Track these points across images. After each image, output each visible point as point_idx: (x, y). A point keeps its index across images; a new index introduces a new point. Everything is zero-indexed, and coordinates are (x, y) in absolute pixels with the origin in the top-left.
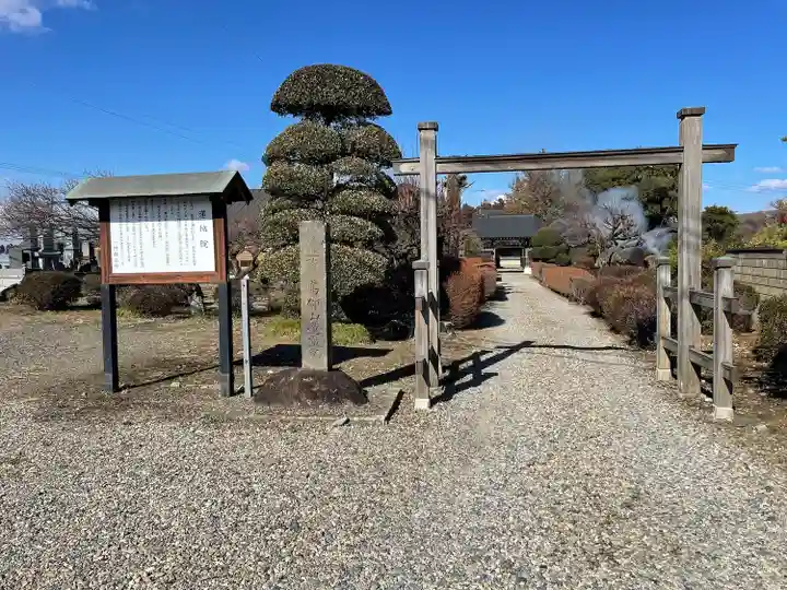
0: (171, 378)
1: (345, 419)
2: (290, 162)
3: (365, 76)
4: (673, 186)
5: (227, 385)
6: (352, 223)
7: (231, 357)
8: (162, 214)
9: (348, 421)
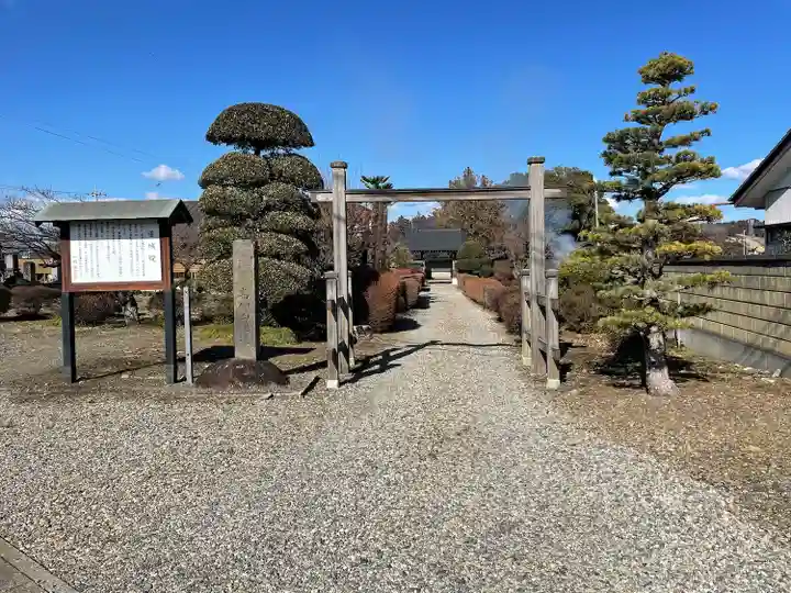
0: (121, 372)
1: (269, 395)
2: (225, 186)
3: (290, 113)
4: (590, 202)
5: (172, 374)
6: (279, 239)
7: (175, 355)
8: (116, 234)
9: (272, 396)
